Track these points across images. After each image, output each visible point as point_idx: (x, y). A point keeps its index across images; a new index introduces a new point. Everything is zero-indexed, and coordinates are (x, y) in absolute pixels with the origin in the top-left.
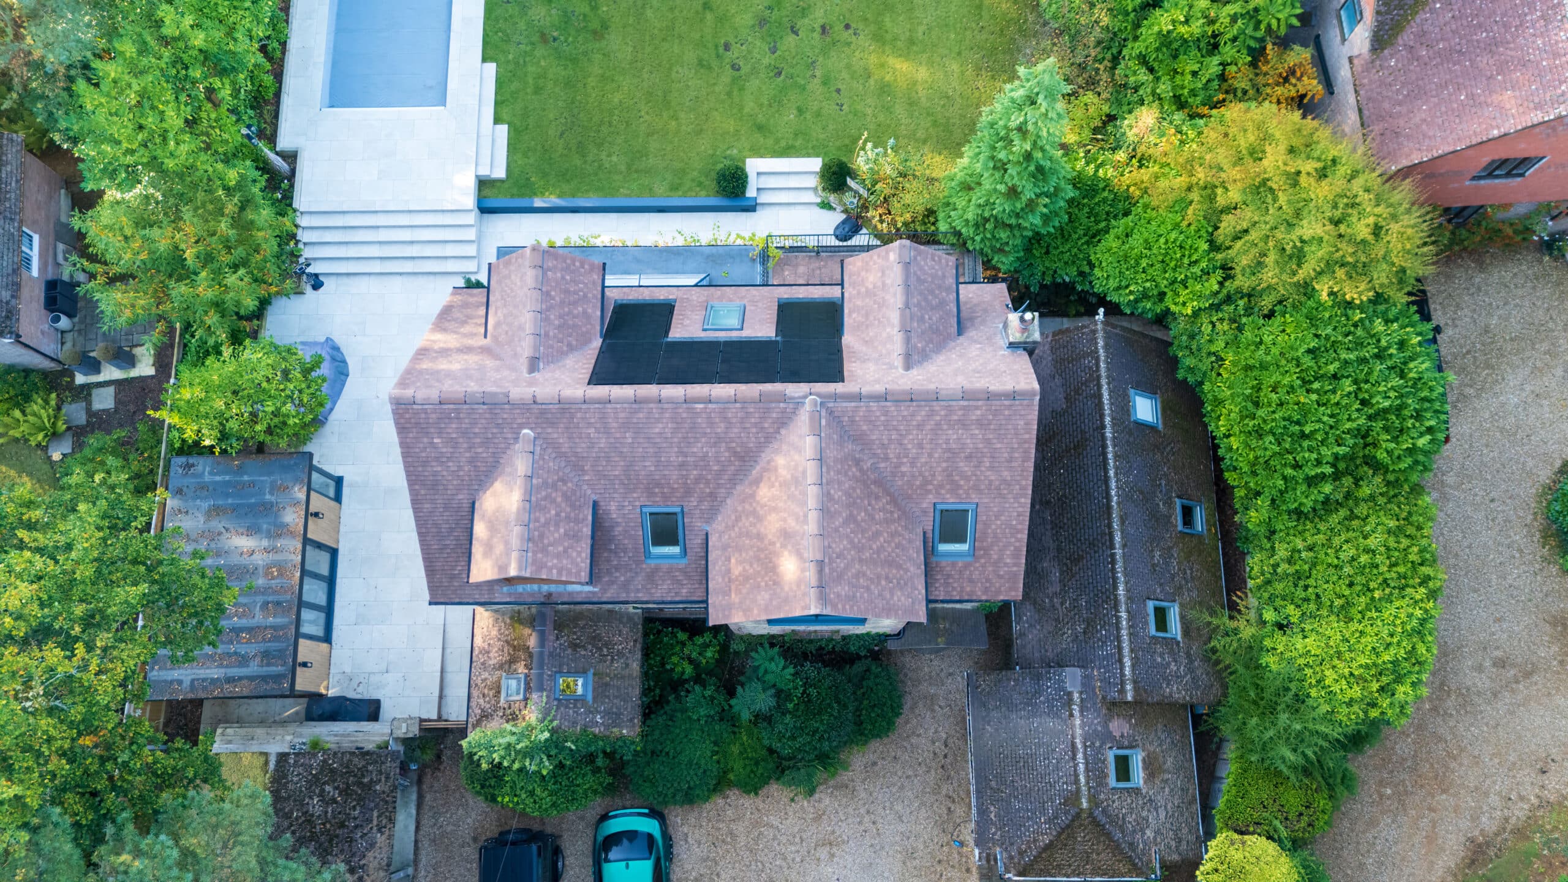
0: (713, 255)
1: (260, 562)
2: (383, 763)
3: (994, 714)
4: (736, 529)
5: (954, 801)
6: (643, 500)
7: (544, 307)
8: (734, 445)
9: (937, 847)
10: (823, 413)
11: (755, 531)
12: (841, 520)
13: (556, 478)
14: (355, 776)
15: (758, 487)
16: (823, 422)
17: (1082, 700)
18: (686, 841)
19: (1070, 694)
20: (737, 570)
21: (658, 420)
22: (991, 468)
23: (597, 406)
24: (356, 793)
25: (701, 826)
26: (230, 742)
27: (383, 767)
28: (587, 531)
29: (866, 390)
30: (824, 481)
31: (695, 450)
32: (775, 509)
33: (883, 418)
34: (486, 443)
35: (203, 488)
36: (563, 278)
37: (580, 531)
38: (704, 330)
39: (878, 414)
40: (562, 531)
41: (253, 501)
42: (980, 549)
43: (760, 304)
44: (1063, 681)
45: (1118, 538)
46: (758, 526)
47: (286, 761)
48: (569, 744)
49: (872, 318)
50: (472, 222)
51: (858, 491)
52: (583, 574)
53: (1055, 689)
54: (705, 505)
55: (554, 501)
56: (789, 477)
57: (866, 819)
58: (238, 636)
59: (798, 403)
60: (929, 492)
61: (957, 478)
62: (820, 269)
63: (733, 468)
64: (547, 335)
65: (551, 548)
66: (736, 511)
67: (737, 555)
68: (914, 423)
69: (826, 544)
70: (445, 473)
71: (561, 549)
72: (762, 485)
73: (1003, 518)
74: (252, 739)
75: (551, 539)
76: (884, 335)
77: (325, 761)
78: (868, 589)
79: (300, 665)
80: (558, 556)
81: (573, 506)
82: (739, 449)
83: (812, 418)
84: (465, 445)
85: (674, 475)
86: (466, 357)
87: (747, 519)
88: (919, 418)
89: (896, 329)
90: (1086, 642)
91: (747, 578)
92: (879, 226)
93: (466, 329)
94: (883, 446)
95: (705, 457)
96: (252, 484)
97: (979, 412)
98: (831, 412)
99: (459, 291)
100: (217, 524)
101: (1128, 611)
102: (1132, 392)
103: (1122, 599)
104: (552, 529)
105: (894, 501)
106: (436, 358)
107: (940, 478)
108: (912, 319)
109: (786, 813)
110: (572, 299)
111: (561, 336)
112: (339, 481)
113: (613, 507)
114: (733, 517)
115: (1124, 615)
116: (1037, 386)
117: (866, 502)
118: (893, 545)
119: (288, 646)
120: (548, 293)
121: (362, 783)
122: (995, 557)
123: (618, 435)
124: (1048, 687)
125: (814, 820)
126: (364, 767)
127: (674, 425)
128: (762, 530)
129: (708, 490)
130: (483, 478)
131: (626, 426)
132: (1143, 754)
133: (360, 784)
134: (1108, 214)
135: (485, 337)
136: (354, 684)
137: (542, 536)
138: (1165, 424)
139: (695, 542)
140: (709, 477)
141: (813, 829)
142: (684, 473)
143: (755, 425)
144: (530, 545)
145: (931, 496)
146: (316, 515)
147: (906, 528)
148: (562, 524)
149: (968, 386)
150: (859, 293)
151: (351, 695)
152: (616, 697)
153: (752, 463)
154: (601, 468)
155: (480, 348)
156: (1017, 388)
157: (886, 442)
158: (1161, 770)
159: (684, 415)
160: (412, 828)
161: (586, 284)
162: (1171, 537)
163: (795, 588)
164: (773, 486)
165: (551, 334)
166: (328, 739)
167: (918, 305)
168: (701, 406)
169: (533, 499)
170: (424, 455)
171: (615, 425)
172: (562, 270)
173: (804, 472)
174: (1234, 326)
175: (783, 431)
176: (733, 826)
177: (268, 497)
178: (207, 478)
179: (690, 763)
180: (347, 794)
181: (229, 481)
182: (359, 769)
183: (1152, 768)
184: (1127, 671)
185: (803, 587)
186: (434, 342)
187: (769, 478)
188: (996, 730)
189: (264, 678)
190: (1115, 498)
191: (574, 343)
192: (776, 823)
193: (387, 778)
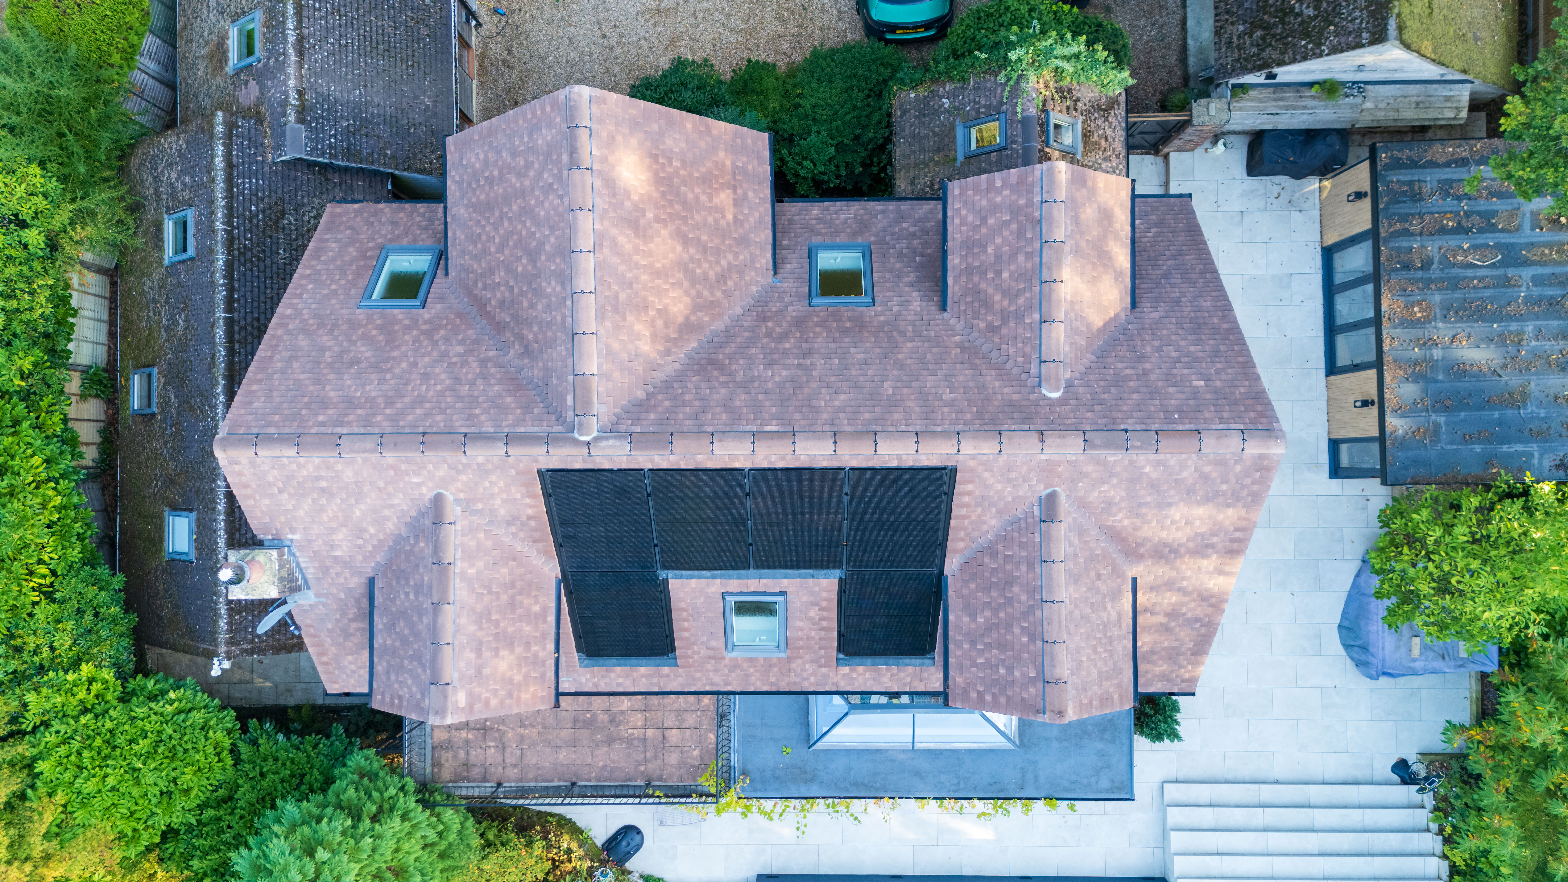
0: (806, 782)
1: (1440, 325)
2: (1238, 60)
3: (419, 119)
4: (724, 263)
5: (504, 61)
6: (870, 312)
7: (1038, 613)
8: (722, 379)
9: (526, 8)
10: (570, 414)
11: (692, 250)
12: (547, 248)
13: (1004, 331)
14: (1274, 36)
15: (687, 318)
16: (570, 400)
17: (284, 114)
18: (839, 11)
19: (301, 120)
20: (724, 198)
21: (840, 409)
22: (323, 349)
23: (938, 428)
24: (1270, 15)
25: (821, 29)
26: (1448, 99)
27: (1236, 55)
28: (953, 260)
29: (499, 450)
30: (569, 303)
31: (784, 373)
32: (657, 274)
33: (477, 411)
34: (1119, 381)
35: (1539, 433)
36: (1010, 669)
37: (963, 258)
38: (783, 594)
39: (483, 417)
40: (991, 250)
41: (1463, 414)
42: (371, 258)
43: (703, 652)
44: (311, 140)
45: (220, 333)
46: (686, 256)
47: (1373, 34)
48: (983, 56)
49: (504, 598)
50: (1176, 858)
51: (525, 304)
52: (957, 192)
53: (323, 132)
54: (776, 306)
55: (1006, 293)
56: (630, 318)
57: (613, 41)
58: (1459, 223)
59: (611, 431)
60: (426, 322)
61: (381, 338)
62: (646, 760)
63: (728, 351)
64: (1031, 565)
65: (1006, 218)
66: (724, 291)
67: (723, 223)
68: (428, 405)
69: (566, 200)
70: (1182, 343)
71: (991, 221)
72: (680, 319)
73: (326, 292)
74: (1417, 103)
75: (1006, 233)
76: (480, 564)
77: (1319, 45)
78: (514, 154)
79: (1365, 195)
80: (994, 209)
81: (976, 292)
82: (716, 373)
83: (588, 402)
84: (1152, 377)
85: (819, 343)
86: (1164, 534)
87: (705, 273)
88: (418, 411)
89: (457, 568)
90: (282, 200)
91: (706, 180)
92: (574, 845)
93: (1170, 599)
94: (485, 377)
95: (770, 364)
96: (1467, 439)
97: (321, 418)
98: (560, 419)
99: (1184, 687)
100: (1512, 380)
101: (214, 232)
102: (192, 557)
103: (220, 249)
104: (1006, 249)
105: (481, 305)
106: (1214, 534)
107: (407, 337)
108: (430, 588)
109: (714, 45)
110: (995, 636)
111: (1008, 567)
112: (1336, 471)
113: (917, 304)
114: (730, 283)
115: (220, 226)
116: (218, 453)
117: (516, 290)
118: (484, 238)
119: (1386, 208)
120: (1033, 638)
121: (1263, 29)
122: (351, 249)
123: (905, 391)
124: (335, 136)
125: (679, 39)
126: (1263, 50)
127: (815, 403)
128: (678, 248)
129: (770, 324)
130: (1121, 337)
131: (893, 403)
132: (227, 69)
133: (1267, 27)
134: (200, 835)
135: (1134, 580)
136: (1285, 196)
137: (1021, 232)
138: (161, 519)
139: (794, 265)
140: (765, 340)
141: (681, 28)
142: (804, 345)
143: (684, 404)
144: (1037, 214)
145: (427, 316)
146: (1365, 403)
147: (467, 271)
148: (992, 259)
149: (331, 456)
150: (527, 645)
151: (1285, 180)
152: (926, 137)
153: (696, 356)
154: (935, 350)
155: (1141, 557)
156: (250, 452)
157: (479, 382)
158: (210, 57)
159: (797, 416)
160: (1190, 23)
161: (975, 665)
162: (166, 355)
163: (619, 138)
164: (659, 311)
165: (1024, 568)
166: (1314, 103)
167: (421, 613)
168: (768, 428)
169: (1036, 288)
170: (1219, 366)
171: (911, 404)
172: (1011, 684)
173: (601, 316)
174: (18, 642)
175: (641, 394)
176: (781, 30)
177: (1442, 420)
178: (1534, 448)
179: (830, 81)
180: (1283, 10)
181: (1502, 444)
182: (1270, 45)
183: (220, 53)
184: (220, 150)
185: (604, 134)
186: (1220, 572)
187: (667, 325)
188: (416, 97)
189: (1413, 164)
190: (220, 389)
191: (987, 560)
192: (727, 34)
193: (1229, 43)
